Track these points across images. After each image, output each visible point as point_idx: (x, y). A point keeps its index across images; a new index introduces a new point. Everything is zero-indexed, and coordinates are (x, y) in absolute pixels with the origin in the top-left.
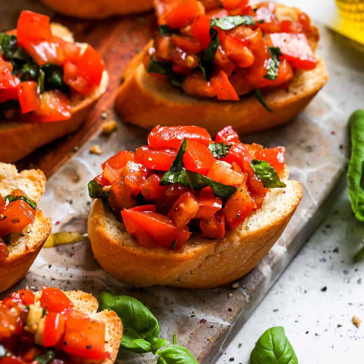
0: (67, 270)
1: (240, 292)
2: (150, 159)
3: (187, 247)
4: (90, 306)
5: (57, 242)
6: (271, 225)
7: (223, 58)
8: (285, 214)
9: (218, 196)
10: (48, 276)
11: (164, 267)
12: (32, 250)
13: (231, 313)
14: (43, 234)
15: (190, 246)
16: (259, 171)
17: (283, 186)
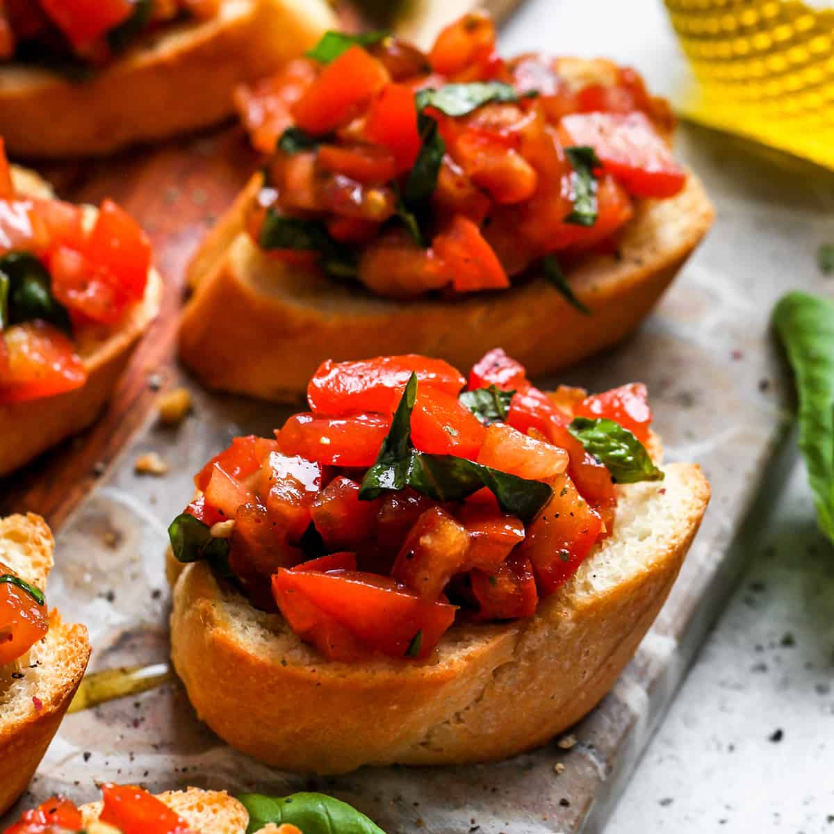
0: (132, 759)
1: (583, 757)
2: (325, 441)
3: (445, 648)
4: (226, 823)
5: (94, 696)
6: (647, 571)
7: (460, 185)
8: (674, 542)
9: (509, 511)
10: (87, 781)
11: (395, 707)
12: (51, 709)
13: (569, 809)
14: (72, 665)
15: (455, 646)
16: (596, 444)
17: (657, 476)
